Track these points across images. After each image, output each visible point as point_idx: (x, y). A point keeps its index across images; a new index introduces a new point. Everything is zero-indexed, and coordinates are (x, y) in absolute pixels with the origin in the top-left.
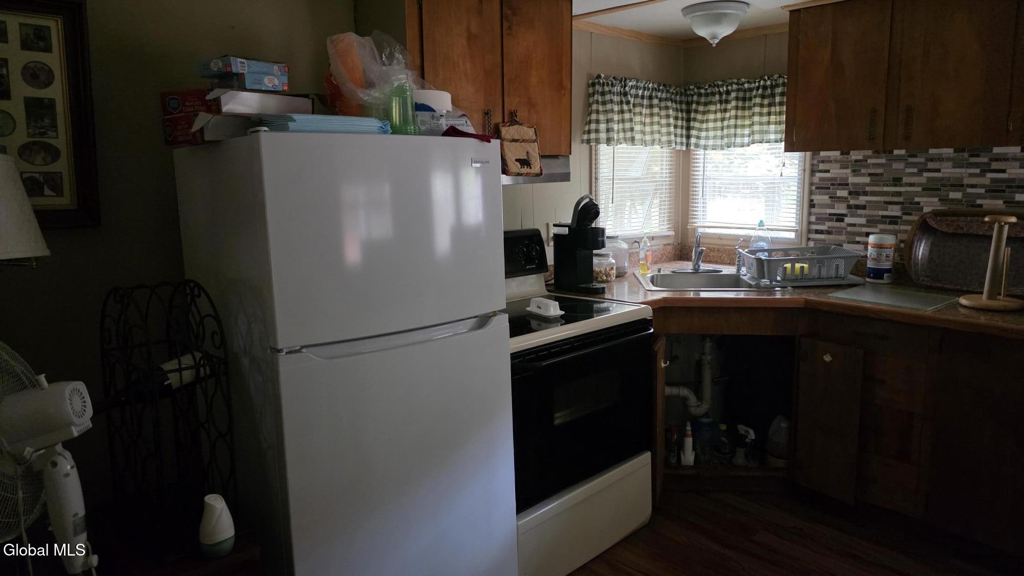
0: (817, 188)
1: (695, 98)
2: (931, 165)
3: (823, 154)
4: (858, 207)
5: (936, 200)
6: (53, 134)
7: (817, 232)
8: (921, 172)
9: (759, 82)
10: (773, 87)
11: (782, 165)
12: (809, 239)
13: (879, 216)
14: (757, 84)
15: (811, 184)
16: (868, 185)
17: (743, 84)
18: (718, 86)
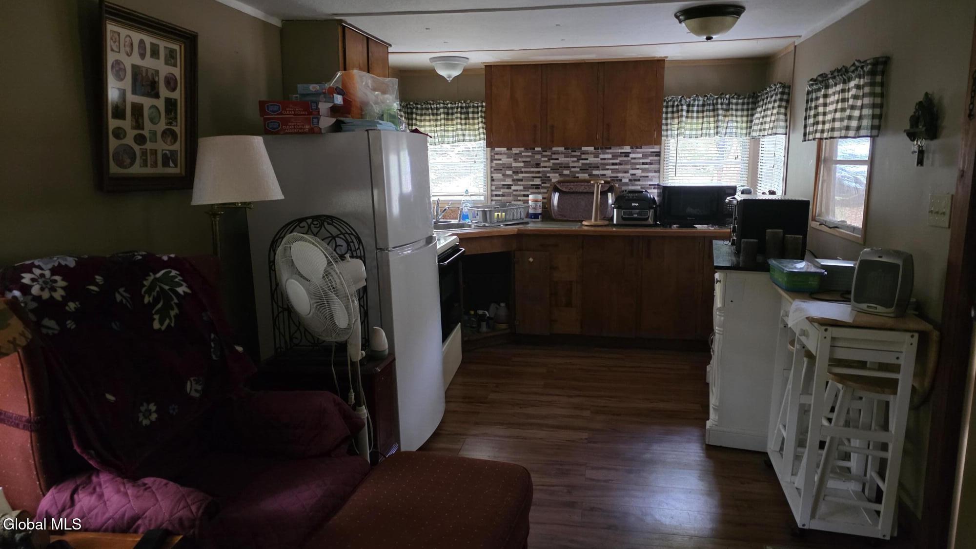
0: (495, 170)
1: (414, 110)
2: (554, 156)
3: (497, 149)
4: (518, 180)
5: (557, 175)
6: (174, 123)
7: (496, 195)
8: (549, 159)
9: (458, 104)
10: (467, 108)
11: (475, 155)
12: (492, 200)
13: (529, 185)
14: (457, 105)
15: (491, 167)
16: (523, 167)
17: (447, 104)
18: (430, 104)
